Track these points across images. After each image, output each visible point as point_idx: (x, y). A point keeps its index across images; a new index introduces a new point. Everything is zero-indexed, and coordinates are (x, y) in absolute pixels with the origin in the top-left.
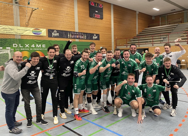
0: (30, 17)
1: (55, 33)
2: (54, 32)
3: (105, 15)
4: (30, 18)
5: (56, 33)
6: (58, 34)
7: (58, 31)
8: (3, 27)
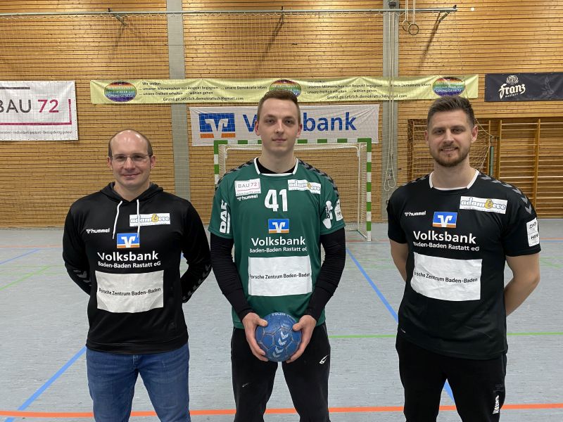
0: (430, 42)
1: (509, 85)
2: (508, 81)
4: (428, 46)
5: (514, 86)
6: (522, 88)
7: (523, 78)
8: (354, 83)
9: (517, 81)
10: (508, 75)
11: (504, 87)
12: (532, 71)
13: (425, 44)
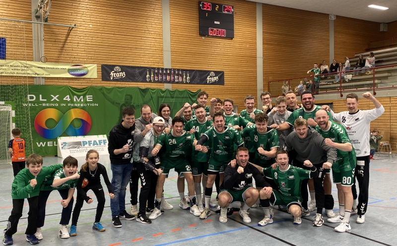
0: (65, 42)
1: (116, 72)
2: (115, 70)
3: (241, 28)
4: (64, 45)
5: (119, 72)
6: (123, 74)
7: (124, 68)
8: (12, 64)
9: (120, 70)
10: (115, 66)
11: (113, 73)
12: (128, 65)
13: (62, 43)
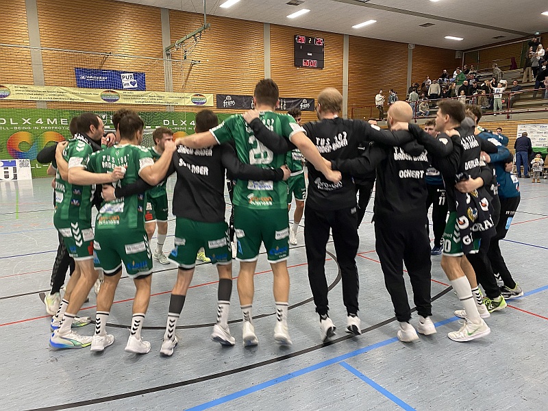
0: (188, 75)
2: (227, 98)
5: (230, 101)
6: (233, 102)
7: (234, 97)
8: (150, 95)
10: (226, 95)
11: (225, 101)
12: (237, 94)
